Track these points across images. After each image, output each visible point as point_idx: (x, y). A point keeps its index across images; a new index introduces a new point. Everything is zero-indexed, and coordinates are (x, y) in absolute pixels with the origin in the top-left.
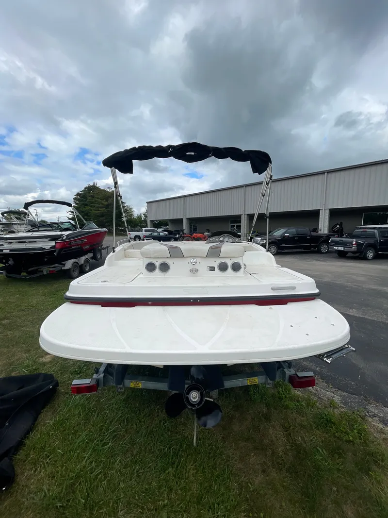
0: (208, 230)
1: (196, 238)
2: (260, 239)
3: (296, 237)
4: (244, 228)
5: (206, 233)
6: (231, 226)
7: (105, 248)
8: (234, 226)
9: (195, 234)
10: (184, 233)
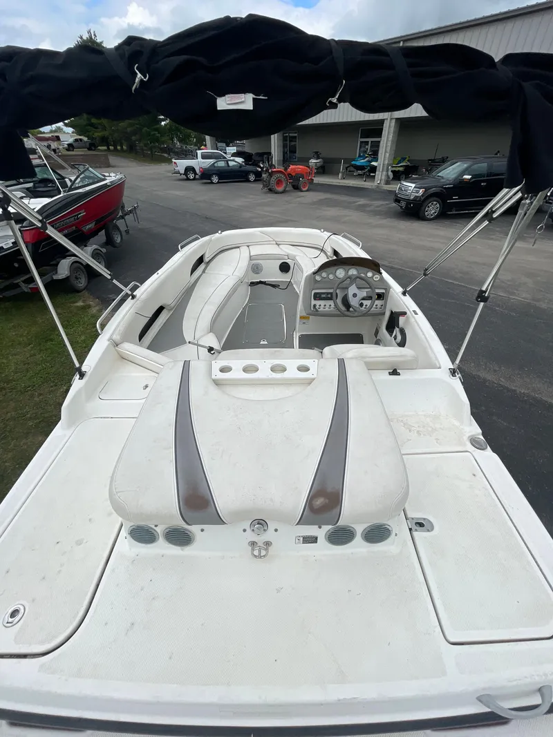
0: (316, 153)
1: (293, 174)
2: (413, 185)
3: (483, 181)
4: (386, 152)
5: (313, 161)
6: (361, 142)
7: (131, 212)
8: (367, 143)
9: (291, 167)
10: (272, 166)
